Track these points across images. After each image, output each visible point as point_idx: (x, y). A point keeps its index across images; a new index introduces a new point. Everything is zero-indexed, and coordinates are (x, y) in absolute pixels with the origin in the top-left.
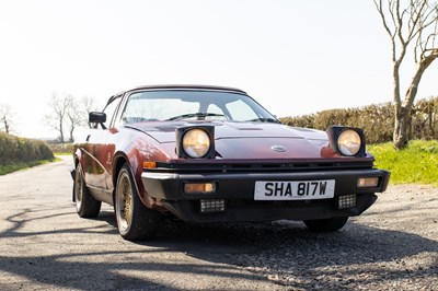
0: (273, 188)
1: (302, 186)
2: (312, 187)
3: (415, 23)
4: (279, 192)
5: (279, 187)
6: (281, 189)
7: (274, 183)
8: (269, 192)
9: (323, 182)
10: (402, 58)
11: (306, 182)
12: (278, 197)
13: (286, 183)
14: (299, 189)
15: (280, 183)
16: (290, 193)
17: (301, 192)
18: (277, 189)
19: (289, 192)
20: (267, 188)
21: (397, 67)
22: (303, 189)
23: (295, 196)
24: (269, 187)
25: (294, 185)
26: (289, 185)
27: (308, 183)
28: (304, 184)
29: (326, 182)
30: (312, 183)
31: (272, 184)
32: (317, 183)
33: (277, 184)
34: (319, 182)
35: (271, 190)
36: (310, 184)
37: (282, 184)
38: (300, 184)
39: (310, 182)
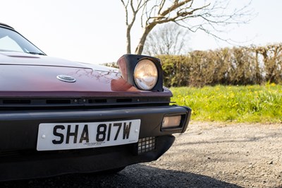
0: (64, 132)
1: (102, 129)
2: (114, 130)
4: (72, 138)
5: (73, 130)
6: (75, 134)
7: (66, 125)
8: (58, 139)
9: (128, 122)
11: (107, 124)
12: (71, 146)
13: (81, 126)
14: (99, 133)
15: (73, 125)
16: (87, 139)
17: (101, 136)
18: (69, 134)
19: (85, 137)
20: (55, 134)
22: (104, 133)
23: (93, 143)
24: (59, 131)
25: (93, 127)
26: (86, 129)
27: (110, 125)
28: (105, 126)
29: (130, 123)
30: (115, 125)
31: (63, 128)
32: (120, 125)
33: (69, 127)
34: (123, 122)
35: (61, 136)
36: (112, 125)
37: (77, 127)
38: (99, 126)
39: (113, 123)
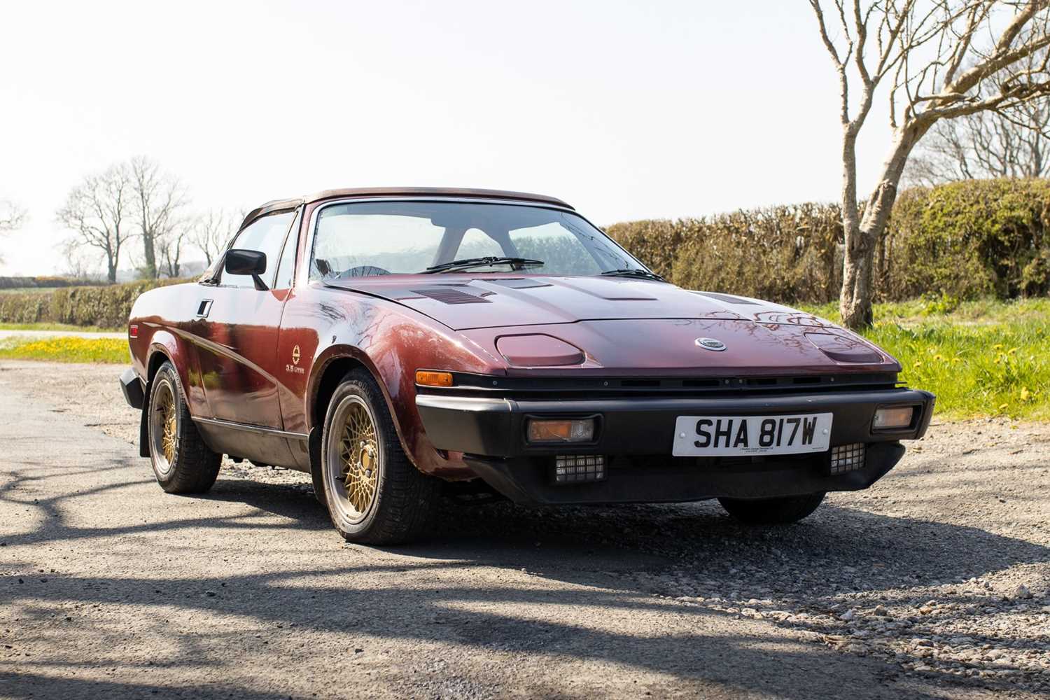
0: (712, 430)
1: (768, 427)
2: (788, 429)
3: (894, 34)
4: (722, 439)
5: (724, 428)
6: (728, 434)
7: (714, 419)
8: (703, 440)
9: (810, 417)
10: (863, 116)
11: (777, 418)
12: (723, 450)
13: (737, 421)
14: (764, 432)
15: (725, 420)
16: (745, 442)
17: (767, 439)
18: (719, 433)
19: (743, 439)
20: (699, 432)
21: (851, 138)
22: (771, 433)
23: (754, 448)
24: (704, 428)
25: (754, 423)
26: (744, 427)
27: (782, 421)
28: (773, 422)
29: (815, 419)
30: (789, 421)
31: (710, 423)
32: (797, 421)
33: (719, 422)
34: (802, 417)
35: (708, 435)
36: (785, 421)
37: (731, 422)
38: (765, 423)
39: (786, 418)
